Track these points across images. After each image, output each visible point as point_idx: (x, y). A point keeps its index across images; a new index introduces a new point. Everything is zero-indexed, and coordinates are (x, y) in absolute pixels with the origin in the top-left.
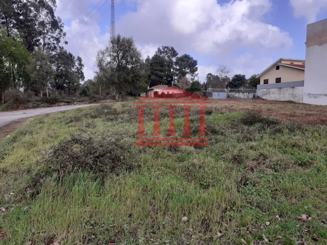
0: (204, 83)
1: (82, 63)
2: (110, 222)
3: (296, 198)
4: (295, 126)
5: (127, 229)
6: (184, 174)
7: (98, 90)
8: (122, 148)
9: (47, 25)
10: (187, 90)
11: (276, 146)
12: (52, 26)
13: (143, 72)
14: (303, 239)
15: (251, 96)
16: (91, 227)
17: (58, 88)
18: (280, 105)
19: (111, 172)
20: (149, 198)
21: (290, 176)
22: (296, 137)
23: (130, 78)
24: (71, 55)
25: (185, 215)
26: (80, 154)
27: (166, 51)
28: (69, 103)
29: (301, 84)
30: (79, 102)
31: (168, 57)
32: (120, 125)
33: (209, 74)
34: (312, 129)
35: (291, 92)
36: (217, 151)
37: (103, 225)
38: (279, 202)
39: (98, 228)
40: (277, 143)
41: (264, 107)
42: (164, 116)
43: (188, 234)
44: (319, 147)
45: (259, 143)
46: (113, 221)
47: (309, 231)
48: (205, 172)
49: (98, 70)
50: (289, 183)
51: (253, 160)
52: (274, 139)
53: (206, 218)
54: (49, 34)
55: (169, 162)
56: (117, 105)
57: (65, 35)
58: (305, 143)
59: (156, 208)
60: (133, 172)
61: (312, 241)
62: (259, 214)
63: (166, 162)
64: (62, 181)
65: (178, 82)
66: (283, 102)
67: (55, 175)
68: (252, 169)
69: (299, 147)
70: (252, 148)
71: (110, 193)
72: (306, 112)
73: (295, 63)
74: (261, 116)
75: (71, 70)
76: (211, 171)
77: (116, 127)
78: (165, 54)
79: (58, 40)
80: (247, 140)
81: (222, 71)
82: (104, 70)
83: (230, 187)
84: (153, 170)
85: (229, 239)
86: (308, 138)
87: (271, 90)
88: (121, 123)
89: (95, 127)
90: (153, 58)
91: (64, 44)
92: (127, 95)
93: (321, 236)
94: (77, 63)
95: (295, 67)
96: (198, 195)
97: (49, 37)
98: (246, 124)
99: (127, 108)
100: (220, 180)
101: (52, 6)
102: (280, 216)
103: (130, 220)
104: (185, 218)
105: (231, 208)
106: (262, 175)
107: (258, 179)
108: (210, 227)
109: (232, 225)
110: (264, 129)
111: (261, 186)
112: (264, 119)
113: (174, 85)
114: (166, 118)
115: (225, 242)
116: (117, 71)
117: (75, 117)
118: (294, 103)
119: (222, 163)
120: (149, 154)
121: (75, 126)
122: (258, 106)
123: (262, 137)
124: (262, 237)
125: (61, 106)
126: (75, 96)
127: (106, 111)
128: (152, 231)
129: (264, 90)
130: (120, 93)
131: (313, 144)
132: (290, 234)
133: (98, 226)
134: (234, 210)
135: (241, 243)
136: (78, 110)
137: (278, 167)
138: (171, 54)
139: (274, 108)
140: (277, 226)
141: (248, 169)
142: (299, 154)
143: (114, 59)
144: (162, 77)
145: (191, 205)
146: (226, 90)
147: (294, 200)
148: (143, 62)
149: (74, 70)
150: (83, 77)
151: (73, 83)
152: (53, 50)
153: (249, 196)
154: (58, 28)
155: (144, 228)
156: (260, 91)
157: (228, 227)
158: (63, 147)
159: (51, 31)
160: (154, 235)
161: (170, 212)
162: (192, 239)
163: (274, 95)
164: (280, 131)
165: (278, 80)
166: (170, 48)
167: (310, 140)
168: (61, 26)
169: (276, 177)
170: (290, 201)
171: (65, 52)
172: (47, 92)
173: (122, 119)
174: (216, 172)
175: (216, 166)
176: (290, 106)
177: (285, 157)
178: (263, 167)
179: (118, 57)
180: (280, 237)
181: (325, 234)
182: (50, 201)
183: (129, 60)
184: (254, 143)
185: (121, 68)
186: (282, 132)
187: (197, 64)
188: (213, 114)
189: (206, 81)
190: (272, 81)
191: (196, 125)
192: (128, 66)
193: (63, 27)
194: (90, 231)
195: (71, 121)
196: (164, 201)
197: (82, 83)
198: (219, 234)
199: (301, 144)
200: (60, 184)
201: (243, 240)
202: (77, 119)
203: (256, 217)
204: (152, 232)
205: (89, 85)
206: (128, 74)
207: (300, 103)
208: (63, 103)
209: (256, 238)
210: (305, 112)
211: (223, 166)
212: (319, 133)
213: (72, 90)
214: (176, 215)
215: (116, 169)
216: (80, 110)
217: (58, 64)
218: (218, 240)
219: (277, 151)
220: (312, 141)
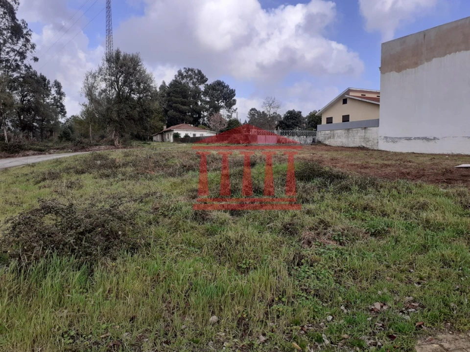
0: (246, 122)
1: (62, 90)
2: (100, 331)
3: (367, 280)
4: (367, 182)
5: (127, 340)
6: (214, 254)
7: (88, 132)
8: (120, 218)
9: (5, 32)
10: (221, 131)
11: (341, 209)
12: (11, 33)
13: (156, 105)
14: (376, 338)
15: (309, 140)
16: (71, 341)
17: (23, 129)
18: (348, 153)
19: (104, 255)
20: (161, 292)
21: (359, 250)
22: (368, 196)
23: (135, 114)
24: (44, 79)
25: (213, 313)
26: (54, 229)
27: (190, 76)
28: (41, 151)
29: (376, 123)
30: (58, 149)
31: (194, 83)
32: (120, 183)
33: (253, 109)
34: (388, 184)
35: (363, 134)
36: (261, 219)
37: (90, 336)
38: (345, 287)
39: (82, 341)
40: (343, 205)
41: (327, 155)
42: (188, 170)
43: (218, 341)
44: (398, 209)
45: (318, 205)
46: (106, 329)
47: (383, 325)
48: (243, 249)
49: (86, 101)
50: (358, 259)
51: (311, 229)
52: (339, 199)
53: (245, 316)
54: (8, 45)
55: (193, 237)
56: (117, 154)
57: (33, 47)
58: (379, 204)
59: (172, 305)
60: (138, 254)
61: (387, 338)
62: (317, 306)
63: (188, 237)
64: (25, 272)
65: (209, 120)
66: (352, 148)
67: (14, 263)
68: (309, 243)
69: (372, 210)
70: (308, 212)
71: (102, 286)
72: (382, 162)
73: (367, 95)
74: (322, 168)
75: (44, 101)
76: (252, 247)
77: (114, 187)
78: (188, 79)
79: (22, 55)
80: (303, 203)
81: (270, 105)
82: (96, 101)
83: (278, 268)
84: (168, 250)
85: (276, 344)
86: (384, 197)
87: (336, 132)
88: (122, 180)
89: (81, 187)
90: (171, 85)
91: (33, 61)
92: (132, 139)
93: (400, 331)
94: (53, 91)
95: (367, 101)
96: (233, 283)
97: (7, 50)
98: (301, 180)
99: (130, 158)
100: (265, 260)
101: (11, 3)
102: (346, 307)
103: (133, 326)
104: (214, 318)
105: (280, 299)
106: (322, 250)
107: (317, 256)
108: (250, 329)
109: (281, 324)
110: (326, 186)
111: (321, 266)
112: (326, 173)
113: (203, 124)
114: (190, 172)
115: (270, 349)
116: (115, 103)
117: (49, 173)
118: (367, 149)
119: (268, 235)
120: (163, 226)
121: (49, 187)
122: (319, 154)
123: (322, 197)
124: (321, 338)
125: (28, 155)
126: (51, 141)
127: (99, 162)
128: (164, 340)
129: (327, 132)
130: (122, 136)
131: (391, 205)
132: (359, 331)
133: (82, 339)
134: (283, 302)
135: (293, 349)
136: (54, 162)
137: (344, 239)
138: (197, 79)
139: (339, 156)
140: (342, 322)
141: (303, 243)
142: (372, 219)
143: (111, 85)
144: (186, 113)
145: (223, 298)
146: (275, 132)
147: (365, 284)
148: (156, 91)
149: (48, 100)
150: (63, 112)
151: (48, 121)
152: (14, 71)
153: (304, 281)
154: (23, 37)
155: (152, 336)
156: (322, 133)
157: (274, 327)
158: (27, 220)
159: (10, 41)
160: (168, 346)
161: (192, 310)
162: (224, 348)
163: (340, 138)
164: (347, 188)
165: (346, 119)
166: (196, 72)
167: (385, 201)
168: (26, 34)
169: (341, 253)
170: (359, 285)
171: (35, 74)
172: (5, 135)
173: (124, 174)
174: (259, 249)
175: (260, 239)
176: (361, 153)
177: (353, 224)
178: (324, 239)
179: (117, 82)
180: (346, 336)
181: (403, 328)
182: (4, 305)
183: (134, 87)
184: (311, 206)
185: (122, 99)
186: (350, 189)
187: (234, 95)
188: (257, 167)
189: (248, 120)
190: (337, 119)
191: (234, 182)
192: (133, 95)
193: (30, 35)
194: (69, 347)
195: (44, 179)
196: (183, 295)
197: (62, 120)
198: (263, 338)
199: (374, 206)
200: (22, 277)
201: (295, 344)
202: (53, 176)
203: (314, 311)
204: (165, 342)
205: (74, 124)
206: (133, 108)
207: (375, 150)
208: (31, 152)
209: (314, 340)
210: (380, 162)
211: (270, 239)
212: (397, 190)
213: (47, 131)
214: (200, 315)
215: (111, 250)
216: (58, 162)
217: (22, 91)
218: (261, 347)
219: (343, 217)
220: (389, 201)
